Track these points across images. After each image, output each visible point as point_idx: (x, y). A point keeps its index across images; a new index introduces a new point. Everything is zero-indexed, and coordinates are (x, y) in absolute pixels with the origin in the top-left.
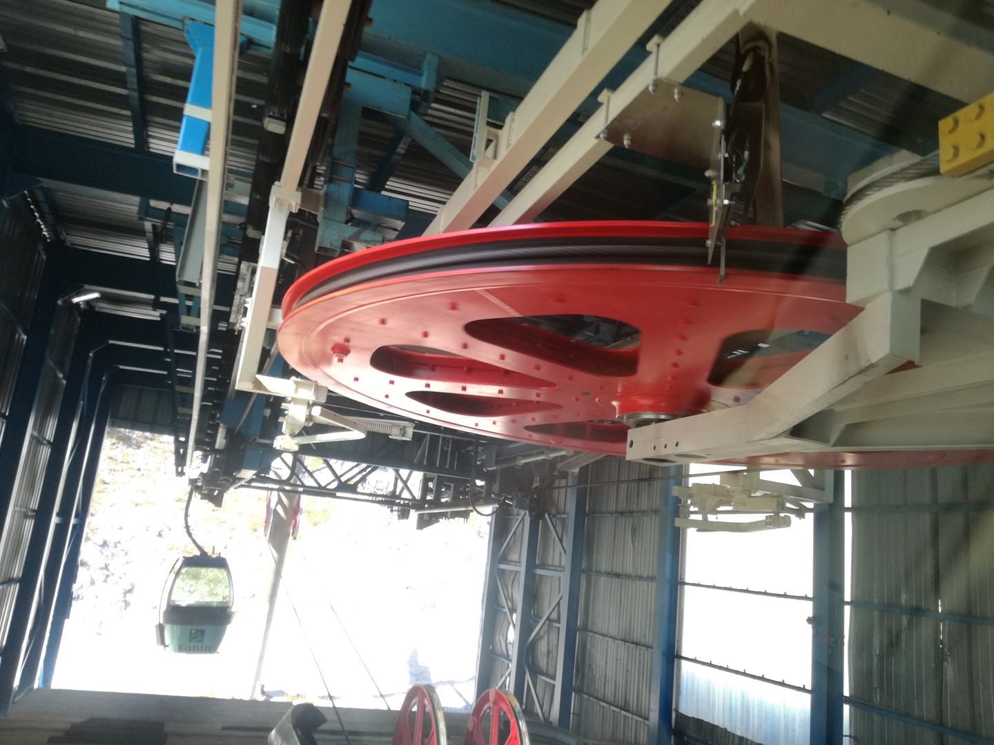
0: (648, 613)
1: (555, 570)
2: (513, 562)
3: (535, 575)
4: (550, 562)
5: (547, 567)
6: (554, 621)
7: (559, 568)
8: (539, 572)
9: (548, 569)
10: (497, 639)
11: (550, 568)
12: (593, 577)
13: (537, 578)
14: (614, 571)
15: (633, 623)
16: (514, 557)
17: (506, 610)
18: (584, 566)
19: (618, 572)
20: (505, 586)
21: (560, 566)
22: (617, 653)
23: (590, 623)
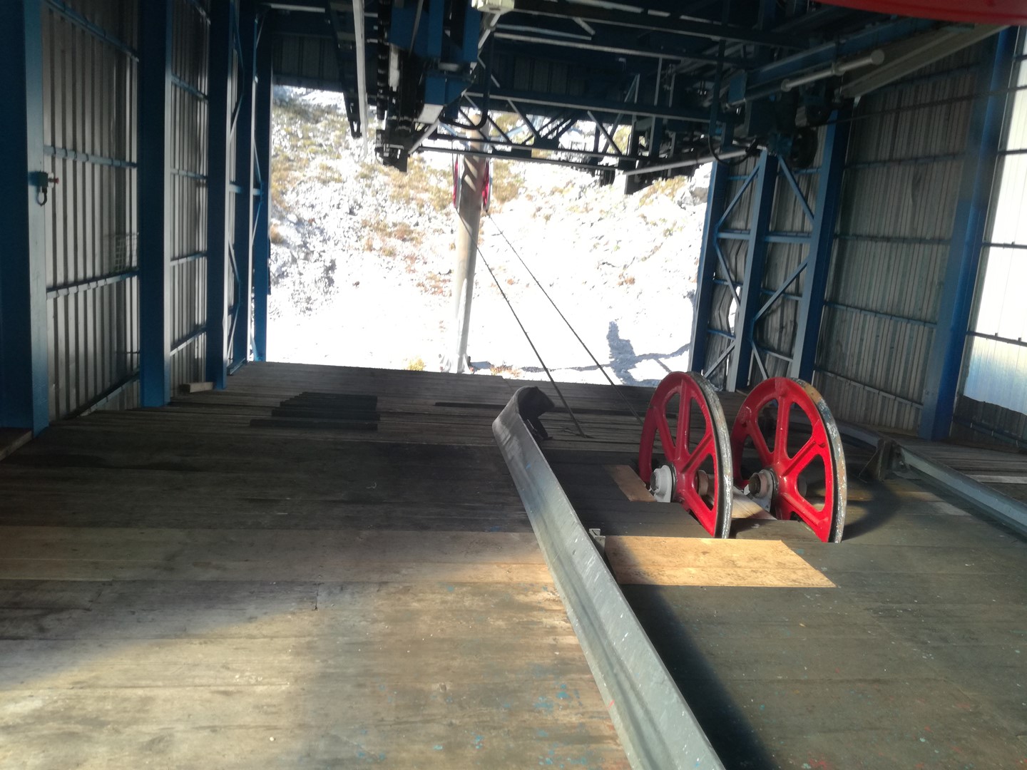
0: (929, 283)
1: (796, 236)
2: (737, 229)
3: (767, 243)
4: (788, 227)
5: (785, 234)
6: (792, 294)
7: (802, 234)
8: (773, 239)
9: (786, 236)
10: (716, 314)
11: (788, 234)
12: (849, 244)
13: (770, 246)
14: (882, 234)
15: (904, 294)
16: (739, 224)
17: (729, 283)
18: (838, 229)
19: (886, 234)
20: (727, 257)
21: (802, 231)
22: (878, 328)
23: (841, 296)
